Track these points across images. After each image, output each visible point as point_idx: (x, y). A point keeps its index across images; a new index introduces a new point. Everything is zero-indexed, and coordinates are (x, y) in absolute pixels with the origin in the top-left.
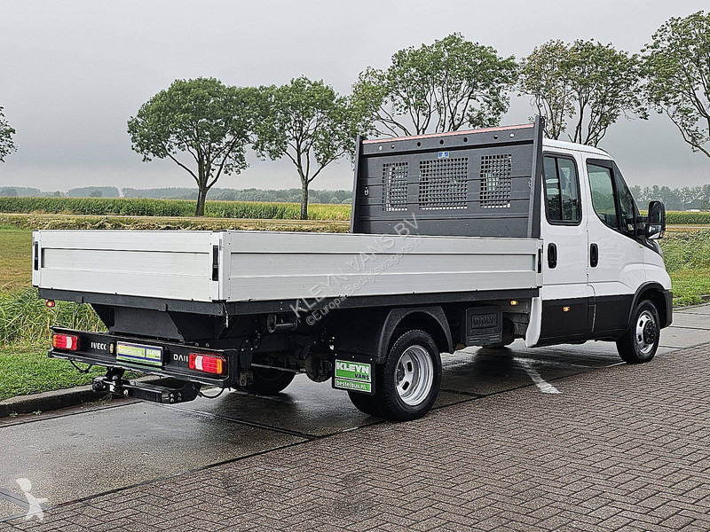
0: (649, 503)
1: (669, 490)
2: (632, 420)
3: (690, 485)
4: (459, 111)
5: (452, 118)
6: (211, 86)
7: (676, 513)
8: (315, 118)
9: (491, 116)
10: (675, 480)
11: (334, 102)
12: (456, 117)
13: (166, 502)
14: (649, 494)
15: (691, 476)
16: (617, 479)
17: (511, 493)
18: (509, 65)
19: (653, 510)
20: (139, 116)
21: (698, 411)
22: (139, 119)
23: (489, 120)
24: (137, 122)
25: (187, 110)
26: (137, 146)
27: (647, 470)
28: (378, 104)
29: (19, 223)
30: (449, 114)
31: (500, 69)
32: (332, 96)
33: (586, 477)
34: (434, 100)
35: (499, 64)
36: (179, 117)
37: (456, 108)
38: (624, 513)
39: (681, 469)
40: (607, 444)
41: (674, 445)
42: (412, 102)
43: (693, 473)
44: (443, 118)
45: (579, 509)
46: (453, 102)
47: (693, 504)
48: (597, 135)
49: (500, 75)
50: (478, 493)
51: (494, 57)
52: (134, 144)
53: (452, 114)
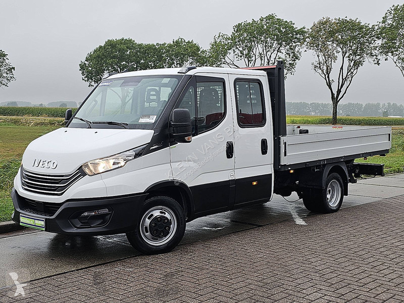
0: (342, 291)
1: (356, 283)
2: (344, 241)
3: (368, 280)
4: (272, 59)
5: (268, 63)
6: (129, 43)
7: (356, 297)
8: (189, 62)
9: (291, 62)
10: (361, 277)
11: (199, 52)
12: (271, 62)
13: (57, 288)
14: (343, 285)
15: (371, 275)
16: (327, 276)
17: (261, 284)
18: (302, 32)
19: (343, 295)
20: (86, 60)
21: (385, 236)
22: (86, 62)
23: (290, 64)
24: (85, 64)
25: (114, 57)
26: (85, 77)
27: (346, 271)
28: (225, 54)
29: (16, 122)
30: (266, 60)
31: (296, 34)
32: (198, 49)
33: (308, 275)
34: (258, 52)
35: (295, 32)
36: (110, 61)
37: (270, 56)
38: (325, 297)
39: (366, 270)
40: (326, 255)
41: (366, 256)
42: (245, 54)
43: (372, 273)
44: (263, 62)
45: (299, 294)
46: (269, 53)
47: (368, 292)
48: (352, 73)
49: (296, 38)
50: (242, 284)
51: (293, 27)
52: (83, 77)
53: (268, 60)
